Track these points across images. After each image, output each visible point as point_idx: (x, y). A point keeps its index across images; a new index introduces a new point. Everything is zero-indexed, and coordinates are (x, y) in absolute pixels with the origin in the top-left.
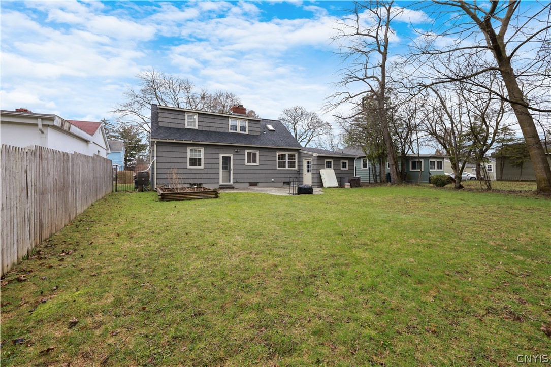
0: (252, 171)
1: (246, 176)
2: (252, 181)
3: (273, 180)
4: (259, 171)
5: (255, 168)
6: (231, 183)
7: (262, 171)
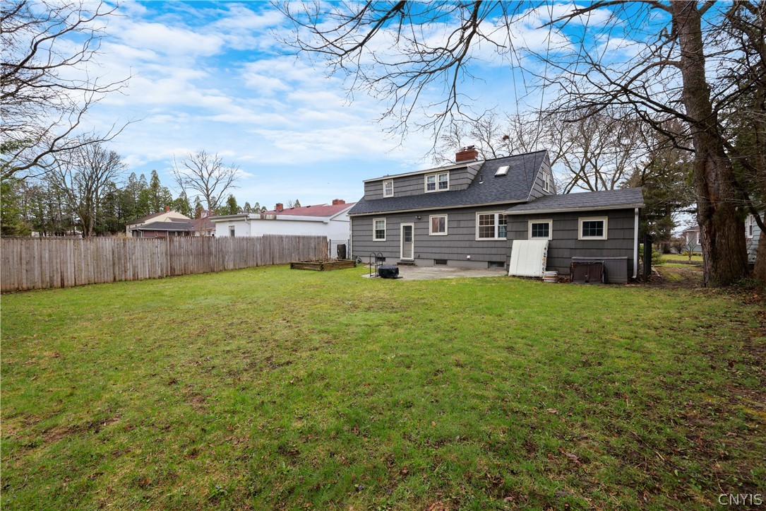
0: (437, 244)
1: (430, 250)
2: (437, 257)
3: (468, 257)
4: (447, 244)
5: (442, 239)
6: (412, 258)
7: (452, 244)
